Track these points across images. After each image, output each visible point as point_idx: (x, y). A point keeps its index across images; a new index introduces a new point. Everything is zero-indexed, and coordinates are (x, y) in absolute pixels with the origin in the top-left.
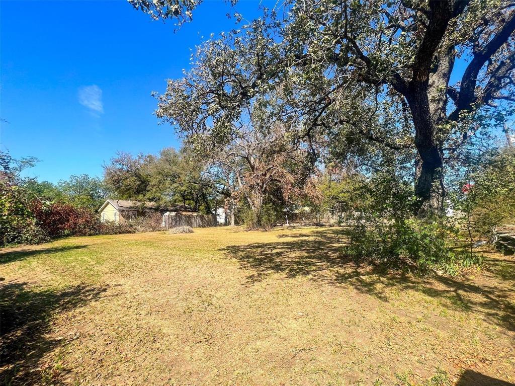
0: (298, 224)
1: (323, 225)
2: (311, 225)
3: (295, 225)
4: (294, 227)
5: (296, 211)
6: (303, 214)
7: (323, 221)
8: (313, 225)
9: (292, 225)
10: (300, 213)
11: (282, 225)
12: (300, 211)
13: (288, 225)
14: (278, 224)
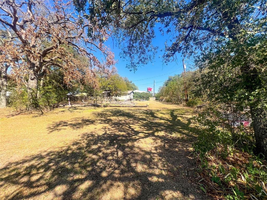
0: (79, 105)
1: (99, 106)
2: (89, 106)
3: (76, 105)
4: (75, 108)
5: (77, 95)
6: (82, 97)
7: (99, 103)
8: (91, 106)
9: (73, 106)
10: (80, 96)
11: (64, 106)
12: (80, 95)
13: (70, 106)
14: (60, 105)
